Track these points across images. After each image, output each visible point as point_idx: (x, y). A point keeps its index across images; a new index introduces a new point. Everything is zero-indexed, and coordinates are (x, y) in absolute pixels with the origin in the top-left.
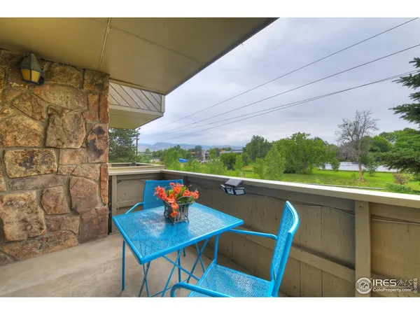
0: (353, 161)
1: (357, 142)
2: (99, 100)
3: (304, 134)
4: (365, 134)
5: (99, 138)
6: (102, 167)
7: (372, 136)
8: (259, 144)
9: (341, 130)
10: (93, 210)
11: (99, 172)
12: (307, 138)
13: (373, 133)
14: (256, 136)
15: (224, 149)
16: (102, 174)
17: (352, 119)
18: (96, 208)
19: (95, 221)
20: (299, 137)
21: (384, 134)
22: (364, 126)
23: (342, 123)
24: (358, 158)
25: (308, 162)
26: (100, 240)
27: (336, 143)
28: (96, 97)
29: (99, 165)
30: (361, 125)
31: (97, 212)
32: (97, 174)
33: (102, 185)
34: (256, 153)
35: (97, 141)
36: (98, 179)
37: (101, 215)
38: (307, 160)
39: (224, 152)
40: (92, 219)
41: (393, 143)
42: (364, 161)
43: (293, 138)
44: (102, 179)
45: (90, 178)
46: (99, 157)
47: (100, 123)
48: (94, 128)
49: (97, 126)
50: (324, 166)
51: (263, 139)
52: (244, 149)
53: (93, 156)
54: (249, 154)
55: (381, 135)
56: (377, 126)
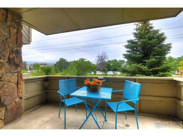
0: (101, 71)
1: (102, 63)
2: (17, 33)
3: (84, 59)
4: (105, 61)
5: (16, 57)
6: (19, 75)
7: (106, 61)
8: (63, 62)
9: (97, 58)
10: (14, 102)
11: (17, 78)
12: (85, 61)
13: (106, 60)
14: (62, 58)
15: (42, 64)
16: (19, 79)
17: (101, 55)
18: (16, 100)
19: (15, 109)
20: (82, 60)
21: (109, 61)
22: (104, 57)
23: (98, 56)
24: (102, 69)
25: (85, 71)
26: (17, 120)
27: (95, 64)
28: (15, 30)
29: (17, 73)
30: (103, 57)
31: (16, 103)
32: (16, 79)
33: (19, 86)
34: (62, 67)
35: (15, 58)
36: (16, 83)
37: (18, 105)
38: (85, 70)
39: (43, 66)
40: (13, 108)
41: (112, 64)
42: (104, 71)
43: (80, 61)
44: (19, 82)
45: (12, 82)
46: (17, 68)
47: (17, 47)
48: (14, 50)
49: (15, 49)
50: (91, 73)
51: (65, 60)
52: (55, 65)
53: (13, 68)
54: (58, 67)
55: (108, 61)
56: (108, 58)
